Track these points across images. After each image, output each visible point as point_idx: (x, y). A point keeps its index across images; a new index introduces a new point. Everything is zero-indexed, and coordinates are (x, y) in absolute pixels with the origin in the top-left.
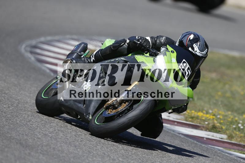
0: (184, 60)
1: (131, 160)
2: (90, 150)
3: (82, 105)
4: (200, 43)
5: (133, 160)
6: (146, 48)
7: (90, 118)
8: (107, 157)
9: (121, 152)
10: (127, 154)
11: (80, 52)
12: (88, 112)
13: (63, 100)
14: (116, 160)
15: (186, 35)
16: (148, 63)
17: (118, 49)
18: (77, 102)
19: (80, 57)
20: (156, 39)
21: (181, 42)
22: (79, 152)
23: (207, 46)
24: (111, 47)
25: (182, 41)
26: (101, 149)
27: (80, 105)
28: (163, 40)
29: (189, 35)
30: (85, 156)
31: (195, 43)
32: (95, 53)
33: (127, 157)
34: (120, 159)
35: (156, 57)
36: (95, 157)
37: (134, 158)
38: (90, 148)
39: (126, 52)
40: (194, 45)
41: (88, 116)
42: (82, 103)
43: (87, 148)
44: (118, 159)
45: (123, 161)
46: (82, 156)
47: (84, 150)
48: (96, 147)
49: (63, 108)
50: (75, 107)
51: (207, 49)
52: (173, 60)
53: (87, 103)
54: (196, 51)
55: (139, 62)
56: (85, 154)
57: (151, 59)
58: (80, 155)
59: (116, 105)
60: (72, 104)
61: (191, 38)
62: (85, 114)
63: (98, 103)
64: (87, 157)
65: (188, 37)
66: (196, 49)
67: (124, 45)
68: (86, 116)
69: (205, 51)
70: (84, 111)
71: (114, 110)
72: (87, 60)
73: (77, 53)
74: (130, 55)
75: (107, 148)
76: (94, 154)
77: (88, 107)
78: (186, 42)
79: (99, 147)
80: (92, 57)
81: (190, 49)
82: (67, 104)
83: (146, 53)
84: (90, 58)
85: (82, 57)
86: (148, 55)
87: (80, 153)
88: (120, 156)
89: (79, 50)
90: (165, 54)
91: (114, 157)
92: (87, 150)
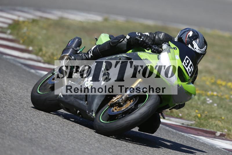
0: (187, 57)
1: (53, 125)
2: (13, 115)
3: (84, 102)
4: (199, 40)
5: (54, 124)
6: (148, 44)
7: (94, 115)
8: (30, 122)
9: (43, 117)
10: (49, 118)
11: (76, 47)
12: (92, 110)
13: (62, 96)
14: (39, 124)
15: (184, 32)
16: (152, 60)
17: (117, 44)
18: (78, 99)
19: (76, 52)
20: (154, 35)
21: (180, 39)
22: (3, 117)
23: (205, 43)
24: (110, 43)
25: (182, 38)
26: (24, 114)
27: (81, 102)
28: (161, 36)
29: (188, 32)
30: (8, 121)
31: (194, 40)
32: (93, 49)
33: (49, 122)
34: (42, 124)
35: (160, 55)
36: (19, 122)
37: (55, 122)
38: (13, 113)
39: (125, 48)
40: (194, 42)
41: (91, 113)
42: (84, 100)
43: (11, 113)
44: (40, 124)
45: (45, 126)
46: (6, 121)
47: (8, 116)
48: (19, 112)
49: (62, 105)
50: (76, 104)
51: (206, 46)
52: (176, 57)
53: (89, 99)
54: (195, 48)
55: (142, 59)
56: (9, 119)
57: (155, 56)
58: (4, 120)
59: (121, 103)
60: (73, 101)
61: (191, 35)
62: (87, 111)
63: (100, 100)
64: (11, 122)
65: (187, 34)
66: (196, 47)
67: (123, 41)
68: (89, 113)
69: (204, 48)
70: (87, 108)
71: (119, 108)
72: (85, 56)
73: (73, 49)
74: (130, 51)
75: (30, 113)
76: (17, 119)
77: (90, 104)
78: (185, 39)
79: (22, 113)
80: (90, 53)
81: (190, 46)
82: (66, 101)
83: (148, 50)
84: (88, 53)
85: (78, 52)
86: (150, 51)
87: (5, 118)
88: (42, 121)
89: (74, 45)
90: (169, 52)
91: (36, 122)
92: (11, 115)
